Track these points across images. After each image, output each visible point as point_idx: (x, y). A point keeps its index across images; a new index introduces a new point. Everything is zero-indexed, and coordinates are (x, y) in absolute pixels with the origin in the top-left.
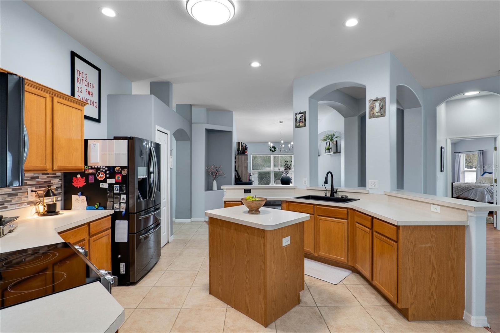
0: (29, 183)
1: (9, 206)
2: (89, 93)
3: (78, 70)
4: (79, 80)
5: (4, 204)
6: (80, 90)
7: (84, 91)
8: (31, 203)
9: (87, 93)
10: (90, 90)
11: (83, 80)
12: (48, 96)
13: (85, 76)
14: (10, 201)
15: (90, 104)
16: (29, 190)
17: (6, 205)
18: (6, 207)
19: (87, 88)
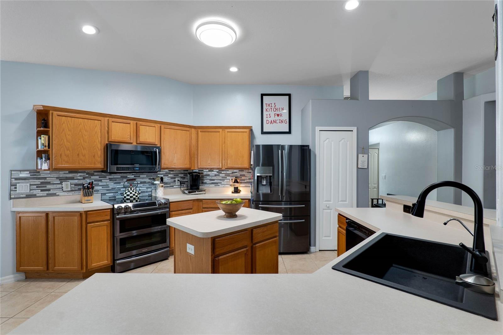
0: (231, 175)
1: (220, 185)
2: (278, 115)
3: (266, 104)
4: (268, 110)
5: (218, 184)
6: (268, 116)
7: (272, 115)
8: (231, 185)
9: (276, 116)
10: (278, 113)
11: (271, 108)
12: (220, 130)
13: (273, 105)
14: (221, 183)
15: (280, 123)
16: (230, 178)
17: (219, 184)
18: (219, 186)
19: (275, 112)
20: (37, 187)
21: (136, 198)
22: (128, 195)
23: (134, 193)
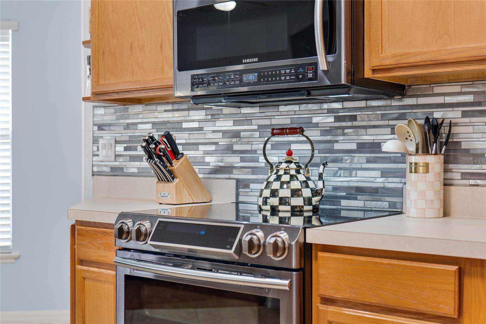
20: (126, 149)
21: (306, 208)
22: (274, 193)
23: (295, 185)
